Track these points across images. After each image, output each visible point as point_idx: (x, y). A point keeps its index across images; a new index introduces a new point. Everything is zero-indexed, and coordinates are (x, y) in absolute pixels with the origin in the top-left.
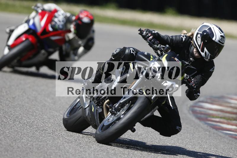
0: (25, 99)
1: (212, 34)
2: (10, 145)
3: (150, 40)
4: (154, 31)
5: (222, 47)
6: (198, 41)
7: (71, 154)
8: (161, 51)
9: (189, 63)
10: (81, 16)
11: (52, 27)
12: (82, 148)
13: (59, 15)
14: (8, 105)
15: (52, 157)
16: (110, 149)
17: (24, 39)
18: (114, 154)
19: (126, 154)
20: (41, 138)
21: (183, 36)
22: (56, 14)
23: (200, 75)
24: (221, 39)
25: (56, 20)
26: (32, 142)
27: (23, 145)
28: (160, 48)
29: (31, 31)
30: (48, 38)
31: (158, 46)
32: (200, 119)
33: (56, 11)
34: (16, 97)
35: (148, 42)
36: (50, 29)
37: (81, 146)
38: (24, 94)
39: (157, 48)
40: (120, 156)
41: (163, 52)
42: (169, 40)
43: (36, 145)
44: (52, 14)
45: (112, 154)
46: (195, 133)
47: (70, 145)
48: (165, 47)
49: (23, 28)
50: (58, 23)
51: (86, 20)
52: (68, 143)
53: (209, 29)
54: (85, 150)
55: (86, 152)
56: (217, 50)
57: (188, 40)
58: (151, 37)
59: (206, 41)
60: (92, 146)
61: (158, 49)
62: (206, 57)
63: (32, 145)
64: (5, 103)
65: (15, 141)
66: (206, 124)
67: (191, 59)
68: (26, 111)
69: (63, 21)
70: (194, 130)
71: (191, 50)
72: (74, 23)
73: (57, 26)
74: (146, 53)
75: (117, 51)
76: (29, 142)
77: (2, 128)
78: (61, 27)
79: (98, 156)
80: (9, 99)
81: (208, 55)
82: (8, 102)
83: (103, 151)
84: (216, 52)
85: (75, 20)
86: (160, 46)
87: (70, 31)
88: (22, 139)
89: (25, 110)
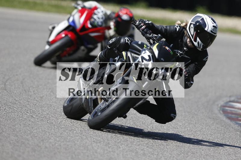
0: (53, 99)
1: (205, 25)
2: (38, 145)
3: (143, 30)
4: (149, 21)
5: (215, 37)
6: (191, 32)
7: (99, 154)
8: (154, 40)
9: (183, 52)
10: (121, 14)
11: (91, 24)
12: (111, 148)
13: (99, 12)
14: (36, 105)
15: (80, 157)
16: (139, 149)
17: (63, 35)
18: (143, 154)
19: (155, 154)
20: (69, 138)
21: (177, 26)
22: (96, 11)
23: (194, 64)
24: (213, 29)
25: (95, 17)
26: (60, 142)
27: (51, 145)
28: (153, 38)
29: (71, 28)
30: (87, 35)
31: (150, 35)
32: (231, 119)
33: (96, 8)
34: (43, 96)
35: (141, 32)
36: (89, 26)
37: (110, 146)
38: (52, 94)
39: (149, 37)
40: (149, 156)
41: (156, 42)
42: (164, 30)
43: (63, 145)
44: (92, 11)
45: (141, 154)
46: (225, 133)
47: (98, 145)
48: (157, 36)
49: (64, 25)
50: (97, 20)
51: (125, 17)
52: (97, 143)
53: (201, 19)
54: (114, 150)
55: (114, 152)
56: (210, 40)
57: (182, 30)
58: (144, 27)
59: (199, 31)
60: (121, 146)
61: (151, 38)
62: (199, 46)
63: (60, 146)
64: (33, 103)
65: (43, 140)
66: (237, 124)
67: (185, 48)
68: (54, 111)
69: (102, 18)
70: (224, 130)
71: (185, 40)
72: (114, 20)
73: (96, 23)
74: (140, 43)
75: (113, 40)
76: (57, 142)
77: (29, 128)
78: (100, 24)
79: (127, 156)
80: (36, 99)
81: (201, 44)
82: (35, 101)
83: (131, 151)
84: (209, 42)
85: (115, 18)
86: (153, 35)
87: (109, 28)
88: (50, 139)
89: (53, 109)
